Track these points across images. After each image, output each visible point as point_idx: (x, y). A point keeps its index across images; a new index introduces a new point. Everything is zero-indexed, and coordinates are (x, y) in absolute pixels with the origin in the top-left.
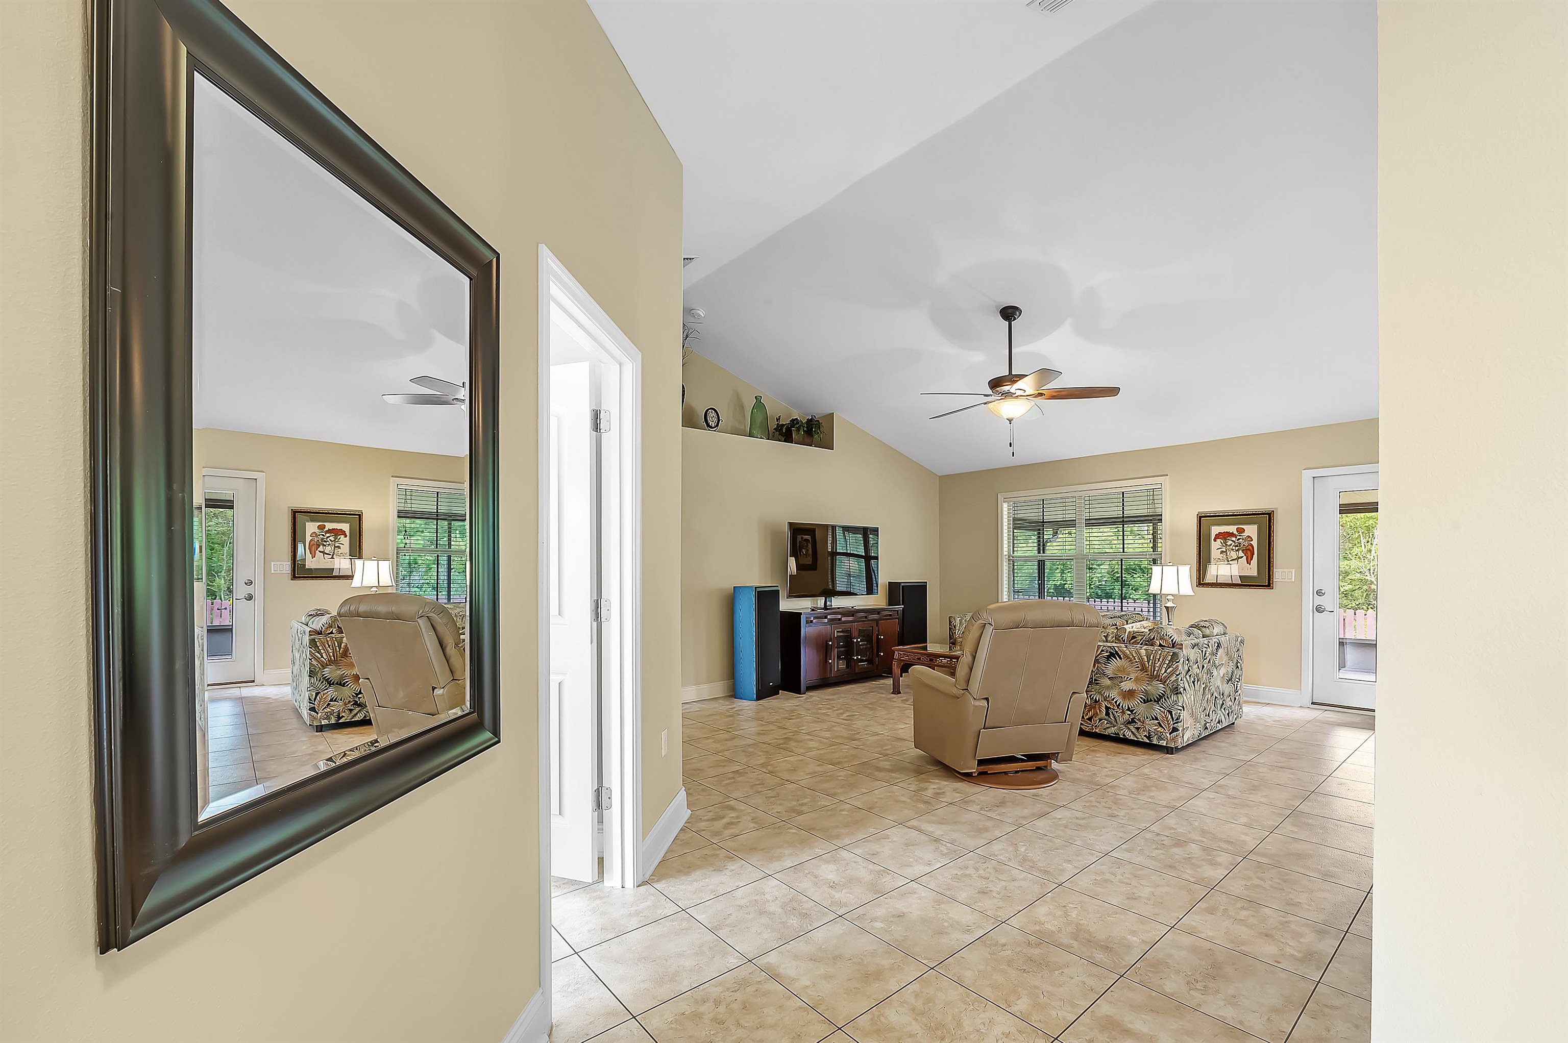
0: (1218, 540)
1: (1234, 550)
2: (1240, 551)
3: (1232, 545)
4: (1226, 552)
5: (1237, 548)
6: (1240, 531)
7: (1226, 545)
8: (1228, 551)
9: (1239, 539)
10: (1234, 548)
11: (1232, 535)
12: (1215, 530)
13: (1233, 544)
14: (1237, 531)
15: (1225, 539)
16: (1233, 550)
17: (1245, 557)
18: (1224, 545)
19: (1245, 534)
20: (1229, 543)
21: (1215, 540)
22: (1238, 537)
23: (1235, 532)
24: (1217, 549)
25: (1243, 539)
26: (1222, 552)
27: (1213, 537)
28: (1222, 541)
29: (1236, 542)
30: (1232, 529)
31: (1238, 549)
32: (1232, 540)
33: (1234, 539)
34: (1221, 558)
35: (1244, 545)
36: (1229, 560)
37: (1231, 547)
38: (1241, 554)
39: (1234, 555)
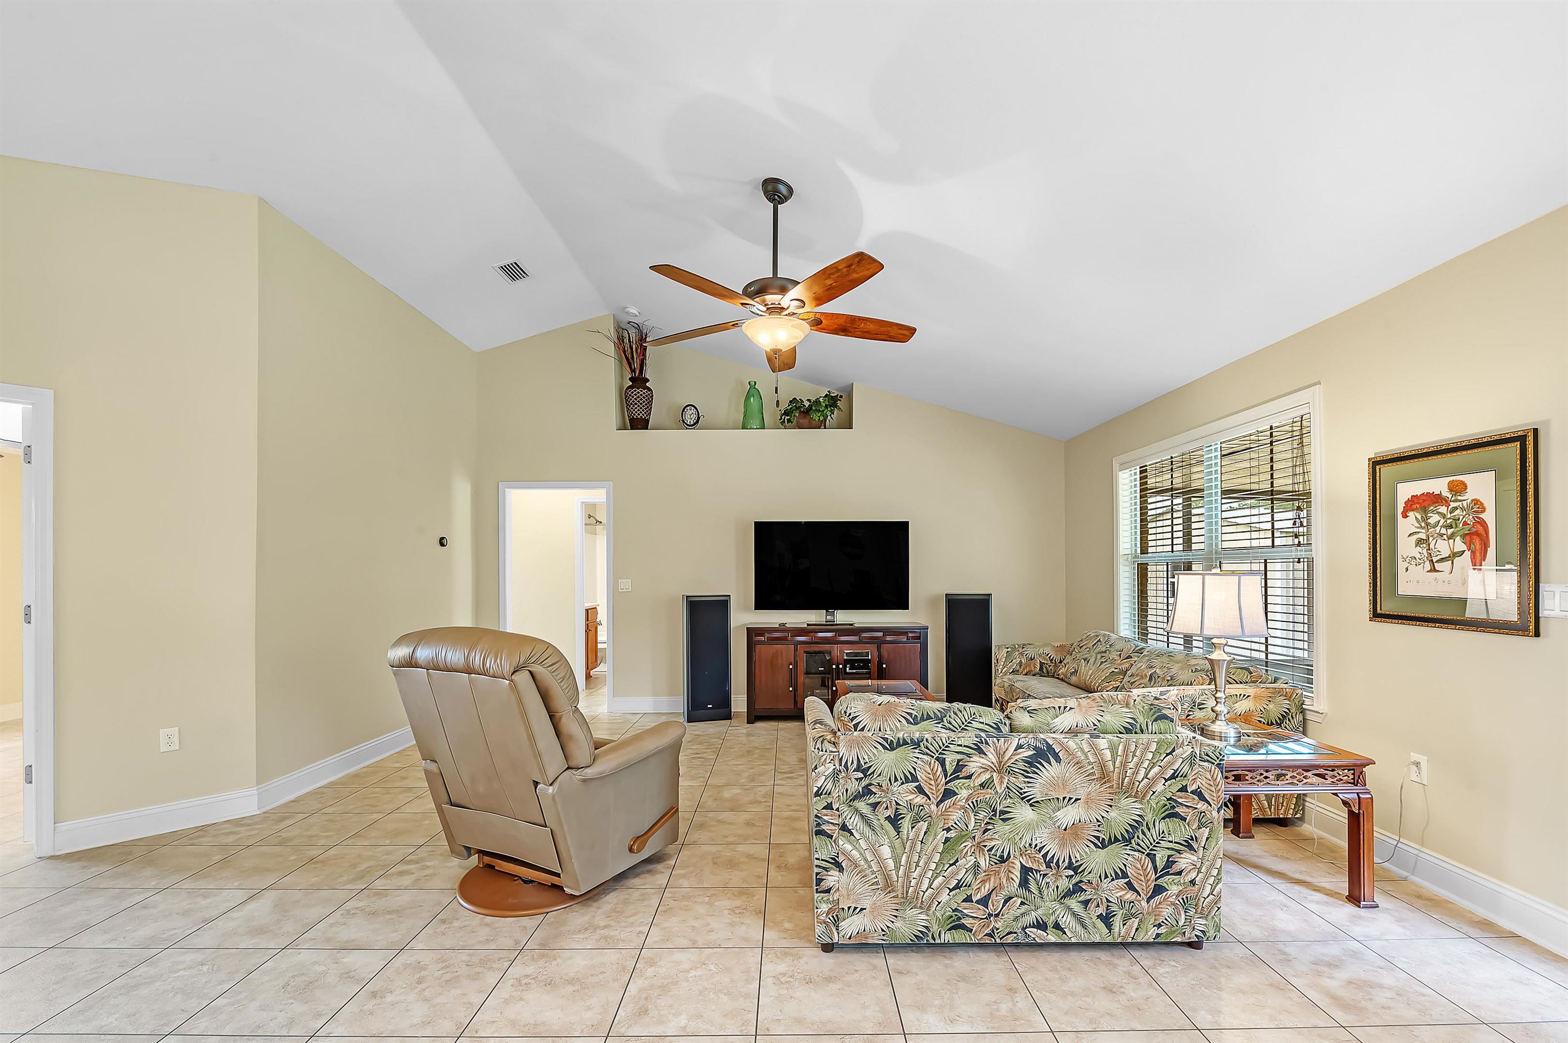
0: (1411, 514)
1: (1445, 537)
2: (1458, 539)
3: (1441, 524)
4: (1426, 541)
5: (1450, 531)
6: (1458, 489)
7: (1427, 524)
8: (1431, 539)
9: (1456, 508)
10: (1443, 531)
11: (1437, 499)
12: (1406, 491)
13: (1442, 521)
14: (1451, 490)
15: (1425, 510)
16: (1442, 535)
17: (1468, 554)
18: (1423, 524)
19: (1469, 495)
20: (1434, 519)
21: (1405, 516)
22: (1453, 505)
23: (1446, 493)
24: (1410, 535)
25: (1463, 509)
26: (1419, 542)
27: (1400, 509)
28: (1419, 517)
29: (1449, 516)
30: (1439, 486)
31: (1453, 534)
32: (1438, 513)
33: (1443, 509)
34: (1418, 556)
35: (1465, 524)
36: (1435, 559)
37: (1438, 529)
38: (1459, 545)
39: (1443, 548)
